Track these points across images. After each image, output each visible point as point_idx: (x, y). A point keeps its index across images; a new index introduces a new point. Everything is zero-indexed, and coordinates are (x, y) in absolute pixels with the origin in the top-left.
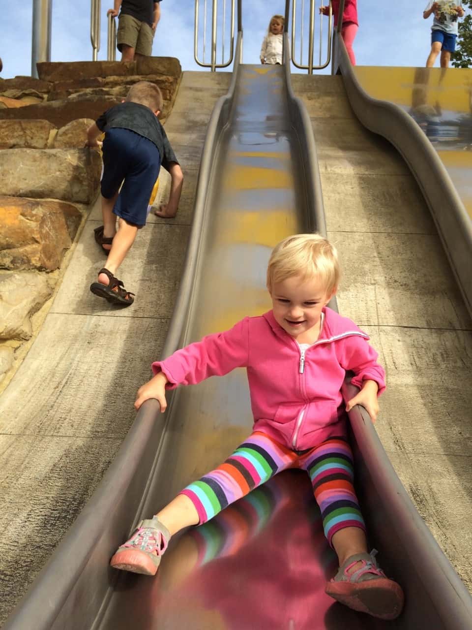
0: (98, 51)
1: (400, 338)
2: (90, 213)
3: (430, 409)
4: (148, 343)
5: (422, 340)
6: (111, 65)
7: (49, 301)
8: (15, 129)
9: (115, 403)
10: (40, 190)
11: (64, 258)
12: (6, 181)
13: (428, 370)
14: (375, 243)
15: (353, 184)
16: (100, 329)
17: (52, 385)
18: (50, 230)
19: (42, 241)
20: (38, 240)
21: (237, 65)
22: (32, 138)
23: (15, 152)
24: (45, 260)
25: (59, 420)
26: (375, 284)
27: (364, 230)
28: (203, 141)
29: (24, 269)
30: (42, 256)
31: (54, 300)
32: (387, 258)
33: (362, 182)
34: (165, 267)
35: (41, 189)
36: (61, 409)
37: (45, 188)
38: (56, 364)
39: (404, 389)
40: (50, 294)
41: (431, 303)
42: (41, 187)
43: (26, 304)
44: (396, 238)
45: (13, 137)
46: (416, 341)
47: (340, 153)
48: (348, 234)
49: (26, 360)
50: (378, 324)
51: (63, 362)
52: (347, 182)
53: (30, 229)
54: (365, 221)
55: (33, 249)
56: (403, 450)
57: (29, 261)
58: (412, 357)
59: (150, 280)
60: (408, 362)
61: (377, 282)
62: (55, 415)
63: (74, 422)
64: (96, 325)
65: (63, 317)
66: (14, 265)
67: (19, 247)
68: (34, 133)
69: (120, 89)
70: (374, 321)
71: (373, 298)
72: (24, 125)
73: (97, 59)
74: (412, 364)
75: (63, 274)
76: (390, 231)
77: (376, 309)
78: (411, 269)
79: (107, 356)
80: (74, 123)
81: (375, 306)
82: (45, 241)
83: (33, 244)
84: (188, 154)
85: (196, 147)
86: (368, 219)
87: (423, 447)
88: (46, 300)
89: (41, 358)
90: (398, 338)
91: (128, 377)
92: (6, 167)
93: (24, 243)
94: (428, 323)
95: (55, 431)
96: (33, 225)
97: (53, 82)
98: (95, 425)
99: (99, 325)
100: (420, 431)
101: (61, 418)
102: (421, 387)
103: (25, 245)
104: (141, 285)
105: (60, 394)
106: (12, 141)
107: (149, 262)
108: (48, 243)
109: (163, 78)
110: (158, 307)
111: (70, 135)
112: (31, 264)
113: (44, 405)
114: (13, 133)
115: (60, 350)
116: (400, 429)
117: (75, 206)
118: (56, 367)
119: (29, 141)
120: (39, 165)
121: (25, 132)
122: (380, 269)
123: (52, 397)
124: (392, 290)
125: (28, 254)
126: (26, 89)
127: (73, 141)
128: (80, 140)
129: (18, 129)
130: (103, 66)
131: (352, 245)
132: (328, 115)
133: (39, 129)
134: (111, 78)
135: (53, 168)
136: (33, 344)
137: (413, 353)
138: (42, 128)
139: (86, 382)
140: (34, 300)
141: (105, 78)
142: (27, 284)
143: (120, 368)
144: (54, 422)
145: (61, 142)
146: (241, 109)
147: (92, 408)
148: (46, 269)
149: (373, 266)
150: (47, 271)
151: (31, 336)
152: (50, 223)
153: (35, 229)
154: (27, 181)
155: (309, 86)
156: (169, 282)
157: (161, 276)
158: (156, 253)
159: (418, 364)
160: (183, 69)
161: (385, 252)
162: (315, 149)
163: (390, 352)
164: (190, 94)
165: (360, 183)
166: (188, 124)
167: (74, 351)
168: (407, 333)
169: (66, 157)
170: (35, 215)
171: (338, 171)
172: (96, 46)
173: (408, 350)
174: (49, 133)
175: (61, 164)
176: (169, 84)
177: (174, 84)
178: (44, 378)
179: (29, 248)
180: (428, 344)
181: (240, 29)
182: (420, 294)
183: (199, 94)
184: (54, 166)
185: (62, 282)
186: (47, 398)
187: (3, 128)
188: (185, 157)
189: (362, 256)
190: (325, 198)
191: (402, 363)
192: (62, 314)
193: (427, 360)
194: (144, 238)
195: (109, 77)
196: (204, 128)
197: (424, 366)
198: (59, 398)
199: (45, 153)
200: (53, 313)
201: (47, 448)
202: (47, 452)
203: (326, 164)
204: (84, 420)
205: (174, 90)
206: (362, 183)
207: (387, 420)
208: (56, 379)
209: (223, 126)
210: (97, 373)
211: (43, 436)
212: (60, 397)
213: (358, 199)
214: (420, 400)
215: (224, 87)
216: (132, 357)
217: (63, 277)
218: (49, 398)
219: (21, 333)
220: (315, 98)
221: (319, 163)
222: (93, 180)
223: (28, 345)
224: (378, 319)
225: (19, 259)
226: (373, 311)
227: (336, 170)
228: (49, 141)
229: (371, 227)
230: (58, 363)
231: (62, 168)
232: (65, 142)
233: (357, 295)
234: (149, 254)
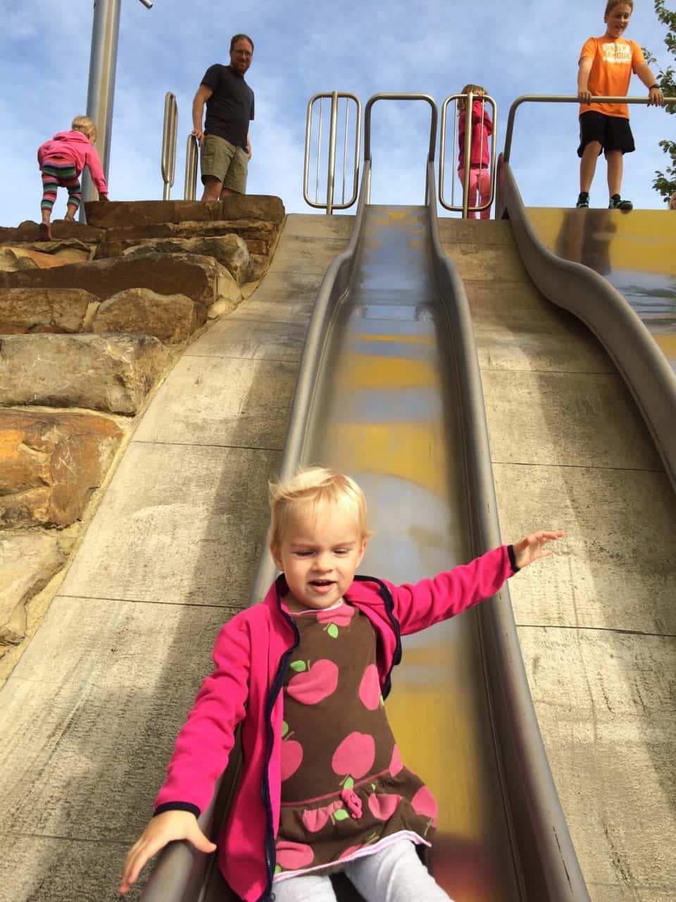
0: (171, 186)
1: (613, 652)
2: (135, 430)
3: (671, 792)
4: (207, 651)
5: (650, 657)
6: (187, 206)
7: (58, 575)
8: (38, 302)
9: (143, 768)
10: (63, 396)
11: (90, 502)
12: (16, 382)
13: (663, 714)
14: (566, 483)
15: (530, 387)
16: (132, 626)
17: (47, 730)
18: (68, 463)
19: (53, 481)
20: (47, 481)
21: (362, 206)
22: (61, 316)
23: (31, 339)
24: (57, 511)
25: (49, 802)
26: (568, 553)
27: (549, 461)
28: (310, 315)
29: (22, 528)
30: (52, 505)
31: (67, 573)
32: (587, 509)
33: (543, 383)
34: (241, 519)
35: (65, 394)
36: (55, 778)
37: (72, 393)
38: (57, 690)
39: (625, 750)
40: (61, 564)
41: (661, 590)
42: (65, 391)
43: (19, 585)
44: (599, 476)
45: (34, 313)
46: (639, 657)
47: (510, 337)
48: (525, 469)
49: (10, 681)
50: (577, 624)
51: (68, 686)
52: (521, 384)
53: (36, 464)
54: (550, 446)
55: (39, 495)
56: (629, 880)
57: (30, 514)
58: (634, 686)
59: (218, 541)
60: (629, 697)
61: (572, 551)
62: (42, 791)
63: (73, 807)
64: (127, 618)
65: (77, 604)
66: (6, 521)
67: (18, 493)
68: (64, 308)
69: (197, 241)
70: (570, 620)
71: (567, 578)
72: (51, 297)
73: (169, 198)
74: (635, 702)
75: (85, 528)
76: (589, 463)
77: (572, 597)
78: (626, 530)
79: (138, 676)
80: (123, 294)
81: (570, 592)
82: (60, 482)
83: (39, 487)
84: (286, 338)
85: (299, 326)
86: (555, 443)
87: (663, 873)
88: (55, 574)
89: (34, 678)
90: (610, 651)
91: (171, 716)
92: (16, 361)
93: (25, 487)
94: (658, 624)
95: (39, 825)
96: (41, 457)
97: (106, 229)
98: (107, 816)
99: (133, 619)
100: (657, 839)
101: (52, 797)
102: (651, 746)
103: (26, 489)
104: (203, 548)
105: (56, 749)
106: (32, 320)
107: (219, 511)
108: (63, 484)
109: (258, 224)
110: (227, 588)
111: (116, 312)
112: (33, 519)
113: (27, 771)
114: (35, 308)
115: (67, 662)
116: (622, 833)
117: (114, 419)
118: (56, 695)
119: (56, 320)
120: (65, 359)
121: (52, 307)
122: (575, 527)
123: (43, 754)
124: (598, 565)
125: (30, 504)
126: (67, 239)
127: (120, 320)
128: (131, 319)
129: (42, 301)
130: (177, 207)
131: (532, 486)
132: (490, 277)
133: (72, 302)
134: (186, 225)
135: (84, 364)
136: (25, 651)
137: (635, 681)
138: (76, 301)
139: (101, 726)
140: (33, 577)
141: (177, 224)
142: (22, 555)
143: (158, 699)
144: (40, 806)
145: (103, 322)
146: (366, 269)
147: (105, 778)
148: (57, 525)
149: (565, 521)
150: (59, 527)
151: (23, 638)
152: (68, 453)
153: (43, 465)
154: (45, 382)
155: (464, 235)
156: (246, 544)
157: (235, 534)
158: (229, 495)
159: (645, 701)
160: (287, 212)
161: (584, 500)
162: (474, 330)
163: (599, 677)
164: (295, 245)
165: (541, 386)
166: (291, 289)
167: (87, 666)
168: (625, 642)
169: (105, 348)
170: (46, 443)
171: (508, 366)
172: (168, 179)
173: (627, 674)
174: (87, 308)
175: (96, 359)
176: (267, 233)
177: (274, 234)
178: (34, 717)
179: (31, 494)
180: (660, 663)
181: (367, 157)
182: (641, 573)
183: (309, 246)
184: (87, 360)
185: (82, 541)
186: (35, 755)
187: (21, 300)
188: (282, 341)
189: (546, 505)
190: (488, 409)
191: (619, 699)
192: (77, 597)
193: (660, 694)
194: (212, 470)
195: (184, 223)
196: (313, 295)
197: (655, 706)
198: (54, 757)
199: (74, 340)
200: (63, 596)
201: (21, 862)
202: (20, 871)
203: (488, 354)
204: (90, 802)
205: (273, 241)
206: (543, 386)
207: (600, 815)
208: (53, 718)
209: (339, 296)
210: (120, 707)
211: (18, 836)
212: (56, 753)
213: (540, 411)
214: (652, 774)
215: (344, 235)
216: (179, 677)
217: (84, 535)
218: (38, 756)
219: (7, 635)
220: (472, 253)
221: (479, 352)
222: (143, 379)
223: (16, 653)
224: (576, 616)
225: (15, 512)
226: (567, 600)
227: (504, 364)
228: (85, 320)
229: (560, 458)
230: (61, 688)
231: (97, 365)
232: (108, 321)
233: (541, 571)
234: (219, 498)
